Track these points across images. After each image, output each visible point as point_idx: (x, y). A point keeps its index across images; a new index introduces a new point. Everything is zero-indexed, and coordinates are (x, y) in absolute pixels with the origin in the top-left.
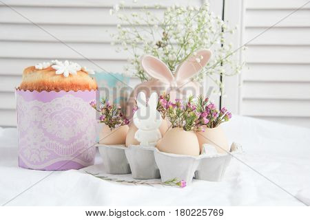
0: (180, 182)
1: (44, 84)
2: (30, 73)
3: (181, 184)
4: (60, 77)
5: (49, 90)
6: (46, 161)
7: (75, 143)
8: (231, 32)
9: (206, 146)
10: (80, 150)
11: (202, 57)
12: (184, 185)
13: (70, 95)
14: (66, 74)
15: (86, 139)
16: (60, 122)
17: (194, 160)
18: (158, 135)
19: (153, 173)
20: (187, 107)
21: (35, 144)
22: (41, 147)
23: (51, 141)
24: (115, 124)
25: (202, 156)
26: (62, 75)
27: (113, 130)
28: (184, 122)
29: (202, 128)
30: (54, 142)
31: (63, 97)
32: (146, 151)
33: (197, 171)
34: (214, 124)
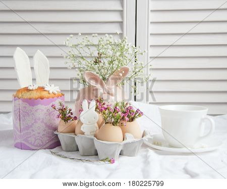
0: (111, 160)
3: (112, 161)
8: (142, 54)
9: (127, 135)
11: (123, 72)
12: (113, 162)
17: (120, 145)
18: (96, 128)
19: (93, 152)
20: (115, 110)
24: (68, 120)
25: (125, 142)
27: (67, 124)
28: (113, 119)
29: (124, 123)
32: (88, 138)
33: (122, 151)
34: (132, 120)
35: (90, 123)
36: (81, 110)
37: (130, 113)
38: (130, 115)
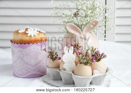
1: (23, 41)
2: (16, 34)
4: (29, 37)
5: (25, 44)
6: (25, 74)
7: (37, 66)
9: (95, 71)
10: (40, 69)
11: (94, 23)
13: (35, 45)
14: (33, 36)
15: (43, 63)
16: (30, 57)
17: (89, 78)
18: (74, 66)
19: (72, 82)
20: (86, 54)
21: (20, 67)
22: (23, 68)
23: (27, 66)
24: (55, 59)
25: (93, 76)
26: (31, 36)
27: (54, 62)
29: (93, 63)
30: (29, 66)
31: (32, 46)
32: (68, 73)
33: (91, 81)
34: (99, 60)
35: (69, 62)
36: (63, 54)
37: (98, 56)
38: (97, 57)
